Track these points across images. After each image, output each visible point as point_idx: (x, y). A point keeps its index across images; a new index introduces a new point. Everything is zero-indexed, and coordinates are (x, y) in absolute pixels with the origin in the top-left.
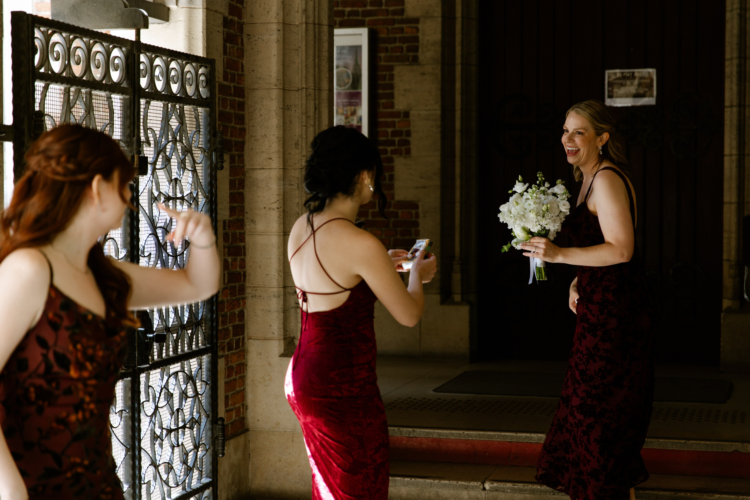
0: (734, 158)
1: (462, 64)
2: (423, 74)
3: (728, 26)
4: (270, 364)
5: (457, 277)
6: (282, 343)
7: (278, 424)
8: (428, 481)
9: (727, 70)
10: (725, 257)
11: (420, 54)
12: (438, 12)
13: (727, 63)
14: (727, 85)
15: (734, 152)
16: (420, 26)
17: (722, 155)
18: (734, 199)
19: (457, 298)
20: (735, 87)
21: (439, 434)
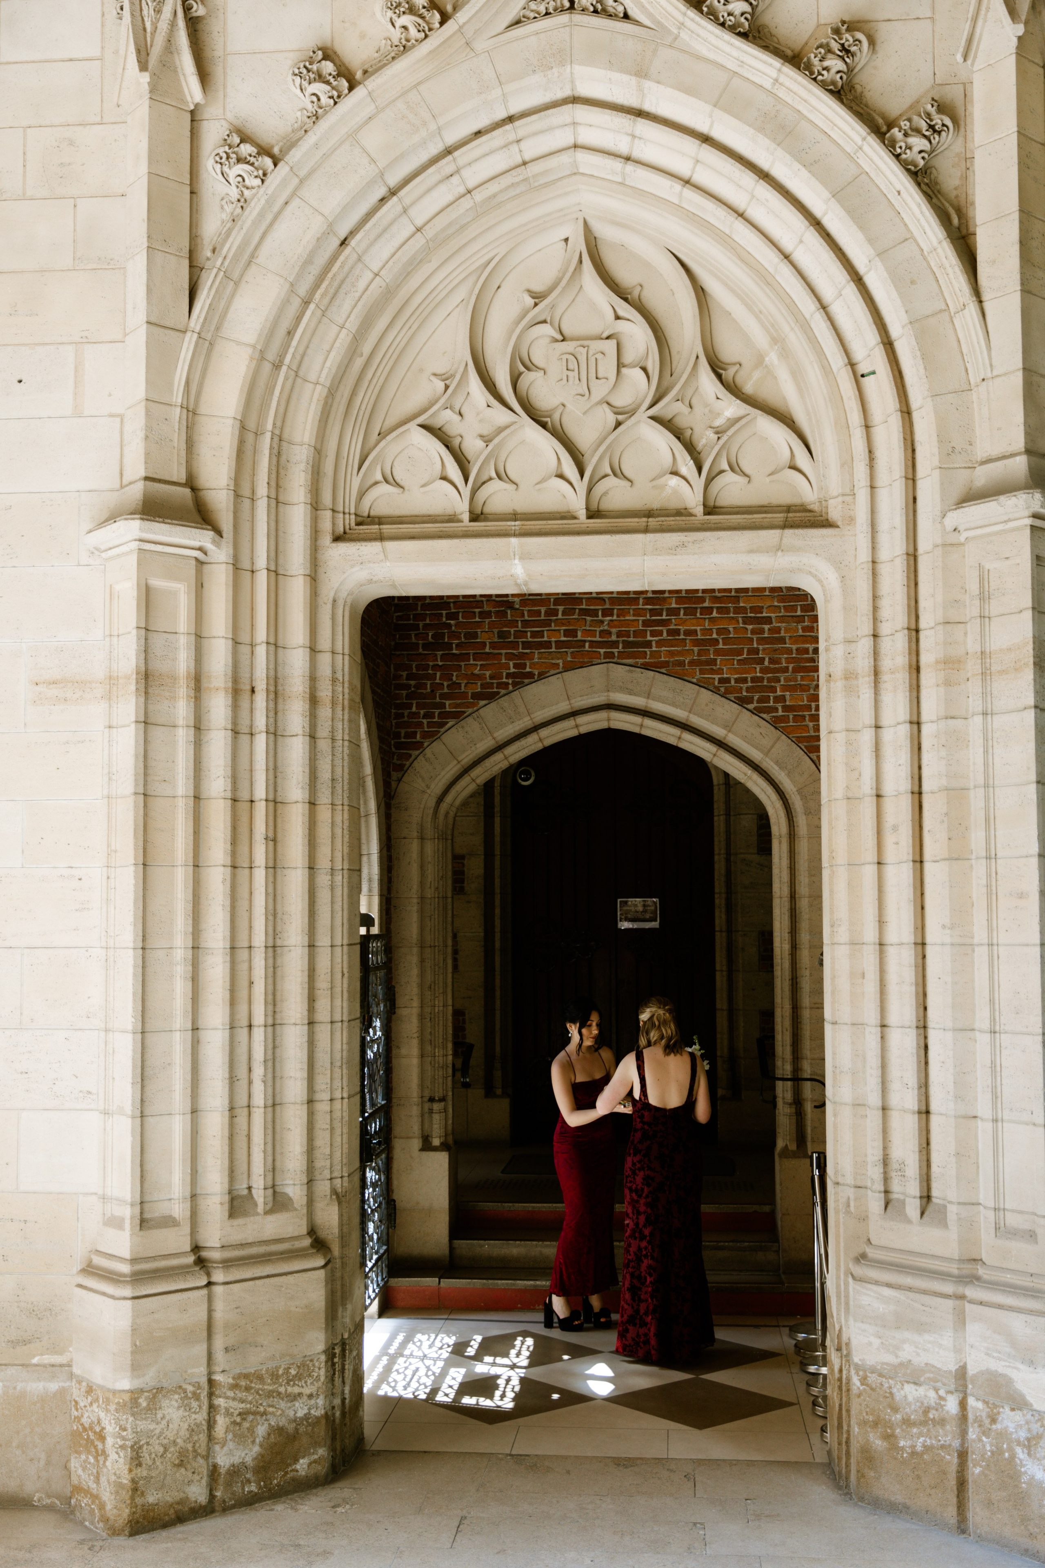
0: (725, 973)
1: (501, 894)
2: (469, 902)
3: (716, 866)
4: (411, 1157)
5: (498, 1074)
6: (421, 1140)
7: (418, 1203)
8: (534, 1243)
9: (717, 901)
10: (719, 1053)
11: (465, 885)
12: (481, 850)
13: (716, 896)
14: (717, 914)
15: (725, 968)
16: (465, 862)
17: (715, 970)
18: (725, 1007)
19: (499, 1092)
20: (724, 916)
21: (533, 1207)
